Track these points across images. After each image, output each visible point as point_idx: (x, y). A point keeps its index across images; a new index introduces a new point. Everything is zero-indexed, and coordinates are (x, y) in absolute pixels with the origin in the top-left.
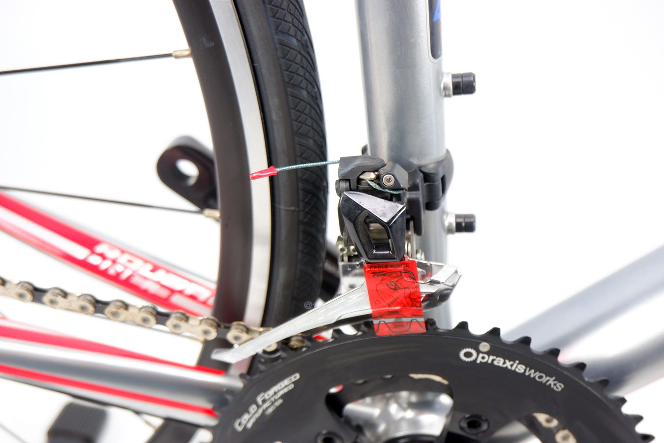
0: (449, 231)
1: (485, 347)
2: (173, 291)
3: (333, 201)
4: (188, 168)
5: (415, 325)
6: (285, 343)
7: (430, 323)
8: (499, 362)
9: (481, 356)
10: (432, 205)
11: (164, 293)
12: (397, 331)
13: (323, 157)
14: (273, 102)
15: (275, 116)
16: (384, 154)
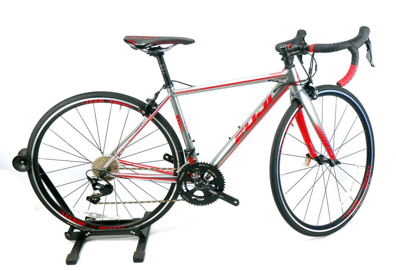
0: (197, 155)
1: (201, 164)
2: (168, 171)
3: (184, 153)
4: (167, 157)
5: (194, 163)
6: (182, 169)
7: (195, 163)
8: (203, 165)
9: (200, 165)
10: (193, 152)
11: (167, 172)
12: (192, 164)
13: (182, 150)
14: (177, 146)
15: (177, 147)
16: (188, 149)
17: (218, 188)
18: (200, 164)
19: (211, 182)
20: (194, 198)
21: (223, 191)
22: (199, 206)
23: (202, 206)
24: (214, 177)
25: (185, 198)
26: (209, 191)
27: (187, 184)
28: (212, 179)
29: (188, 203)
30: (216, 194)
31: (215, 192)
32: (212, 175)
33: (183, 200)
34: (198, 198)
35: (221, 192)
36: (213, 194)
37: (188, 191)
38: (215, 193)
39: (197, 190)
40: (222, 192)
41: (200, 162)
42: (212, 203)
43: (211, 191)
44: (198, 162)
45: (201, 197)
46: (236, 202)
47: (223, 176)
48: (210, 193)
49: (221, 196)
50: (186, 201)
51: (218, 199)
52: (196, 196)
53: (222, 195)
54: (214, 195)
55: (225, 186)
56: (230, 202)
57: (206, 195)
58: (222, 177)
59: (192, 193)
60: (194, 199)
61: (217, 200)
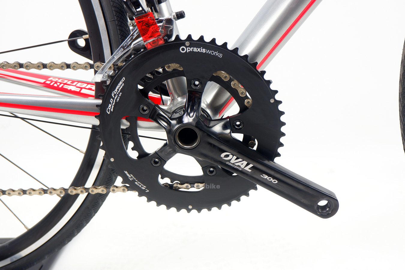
1: (187, 44)
2: (81, 88)
7: (166, 41)
8: (195, 50)
11: (78, 90)
17: (255, 148)
18: (182, 43)
19: (230, 123)
20: (167, 181)
21: (277, 160)
22: (184, 211)
23: (194, 211)
24: (240, 101)
25: (134, 181)
26: (223, 155)
27: (140, 132)
28: (233, 109)
29: (144, 198)
30: (247, 169)
31: (245, 163)
32: (235, 94)
33: (129, 189)
34: (182, 184)
35: (266, 162)
36: (236, 170)
37: (143, 155)
38: (243, 164)
39: (175, 152)
40: (273, 160)
41: (183, 37)
42: (234, 203)
43: (227, 156)
44: (177, 37)
45: (192, 181)
46: (323, 203)
47: (277, 97)
48: (223, 163)
49: (266, 177)
50: (137, 193)
51: (256, 189)
52: (173, 176)
53: (272, 173)
54: (243, 172)
55: (283, 129)
56: (303, 200)
57: (212, 172)
58: (272, 101)
59: (156, 163)
60: (166, 185)
61: (252, 192)
